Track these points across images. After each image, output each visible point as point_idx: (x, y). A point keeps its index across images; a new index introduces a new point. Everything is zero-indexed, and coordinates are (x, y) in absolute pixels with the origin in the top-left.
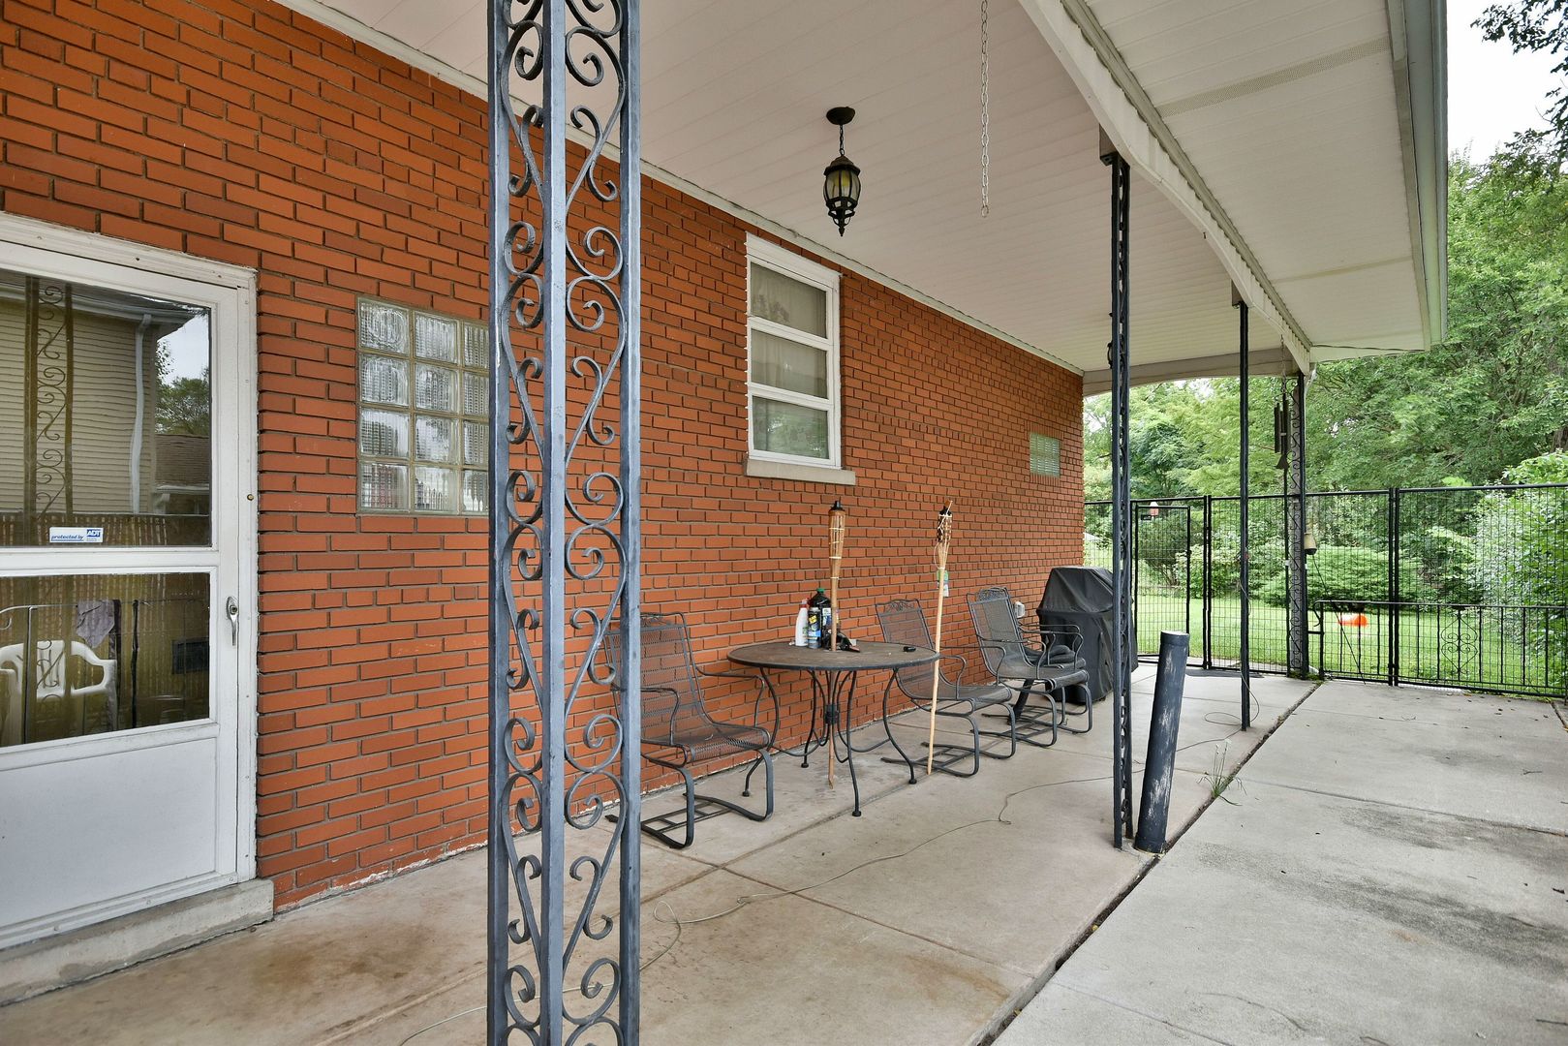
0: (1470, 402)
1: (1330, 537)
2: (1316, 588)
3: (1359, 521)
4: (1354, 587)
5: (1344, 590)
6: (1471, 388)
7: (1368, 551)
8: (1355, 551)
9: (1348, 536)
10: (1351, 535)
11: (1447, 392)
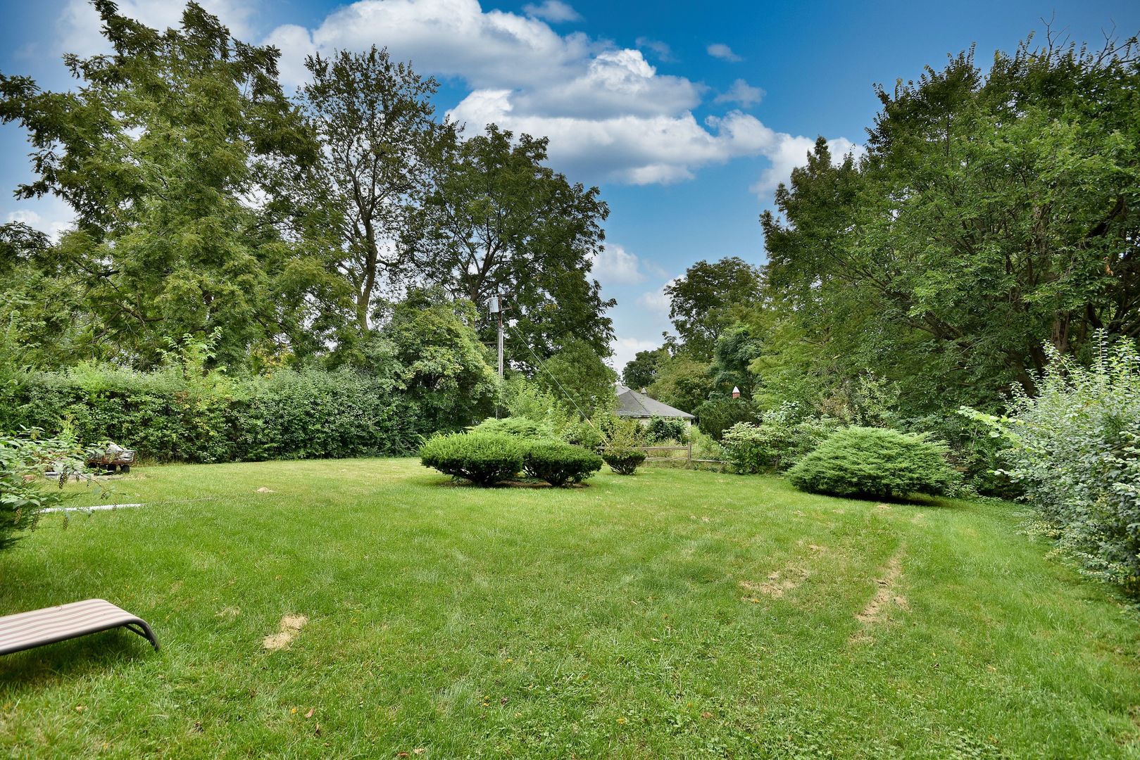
0: (988, 278)
1: (859, 417)
2: (841, 473)
3: (886, 402)
4: (880, 473)
5: (870, 477)
6: (989, 263)
7: (892, 432)
8: (882, 432)
9: (876, 417)
10: (878, 415)
11: (966, 266)
